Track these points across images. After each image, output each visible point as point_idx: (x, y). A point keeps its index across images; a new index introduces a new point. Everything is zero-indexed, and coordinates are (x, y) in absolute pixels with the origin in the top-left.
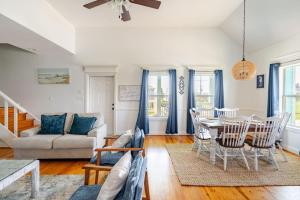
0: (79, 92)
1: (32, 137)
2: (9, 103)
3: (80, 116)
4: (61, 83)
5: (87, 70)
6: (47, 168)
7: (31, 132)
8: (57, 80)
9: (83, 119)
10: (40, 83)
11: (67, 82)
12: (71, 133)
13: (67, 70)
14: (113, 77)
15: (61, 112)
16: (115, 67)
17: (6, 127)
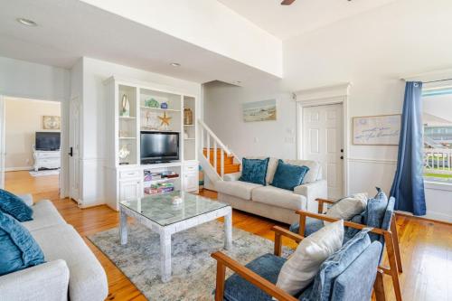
0: (289, 131)
1: (232, 182)
2: (218, 145)
3: (285, 163)
4: (267, 119)
5: (299, 98)
6: (244, 223)
7: (233, 177)
8: (261, 116)
9: (288, 168)
10: (245, 121)
11: (273, 118)
12: (273, 184)
13: (273, 101)
14: (342, 103)
15: (263, 156)
16: (345, 86)
17: (215, 169)
